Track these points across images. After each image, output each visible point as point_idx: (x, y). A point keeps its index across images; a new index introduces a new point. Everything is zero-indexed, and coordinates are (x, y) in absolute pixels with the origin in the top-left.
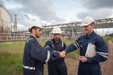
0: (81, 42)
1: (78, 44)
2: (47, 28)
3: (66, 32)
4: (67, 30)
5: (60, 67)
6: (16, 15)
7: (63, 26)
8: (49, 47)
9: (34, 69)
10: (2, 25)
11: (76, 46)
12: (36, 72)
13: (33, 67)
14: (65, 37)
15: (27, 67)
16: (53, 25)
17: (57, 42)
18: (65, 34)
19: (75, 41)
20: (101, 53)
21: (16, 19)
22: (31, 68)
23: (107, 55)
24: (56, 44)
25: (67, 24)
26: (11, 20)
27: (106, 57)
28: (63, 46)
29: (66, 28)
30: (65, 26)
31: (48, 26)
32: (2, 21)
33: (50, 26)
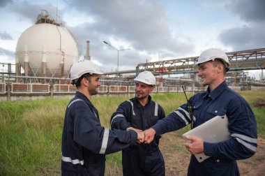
0: (193, 110)
1: (187, 113)
2: (149, 67)
3: (192, 77)
4: (195, 73)
5: (146, 161)
6: (88, 42)
7: (187, 63)
8: (122, 115)
9: (82, 163)
10: (62, 62)
11: (183, 118)
12: (85, 170)
13: (80, 160)
14: (189, 88)
15: (67, 159)
16: (164, 62)
17: (144, 105)
18: (190, 80)
19: (181, 107)
20: (241, 138)
21: (88, 49)
22: (76, 162)
23: (255, 145)
24: (141, 110)
25: (195, 59)
26: (79, 51)
27: (253, 148)
28: (156, 114)
29: (191, 66)
30: (191, 63)
31: (153, 64)
32: (63, 54)
33: (157, 63)
